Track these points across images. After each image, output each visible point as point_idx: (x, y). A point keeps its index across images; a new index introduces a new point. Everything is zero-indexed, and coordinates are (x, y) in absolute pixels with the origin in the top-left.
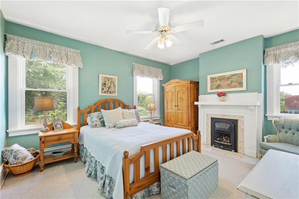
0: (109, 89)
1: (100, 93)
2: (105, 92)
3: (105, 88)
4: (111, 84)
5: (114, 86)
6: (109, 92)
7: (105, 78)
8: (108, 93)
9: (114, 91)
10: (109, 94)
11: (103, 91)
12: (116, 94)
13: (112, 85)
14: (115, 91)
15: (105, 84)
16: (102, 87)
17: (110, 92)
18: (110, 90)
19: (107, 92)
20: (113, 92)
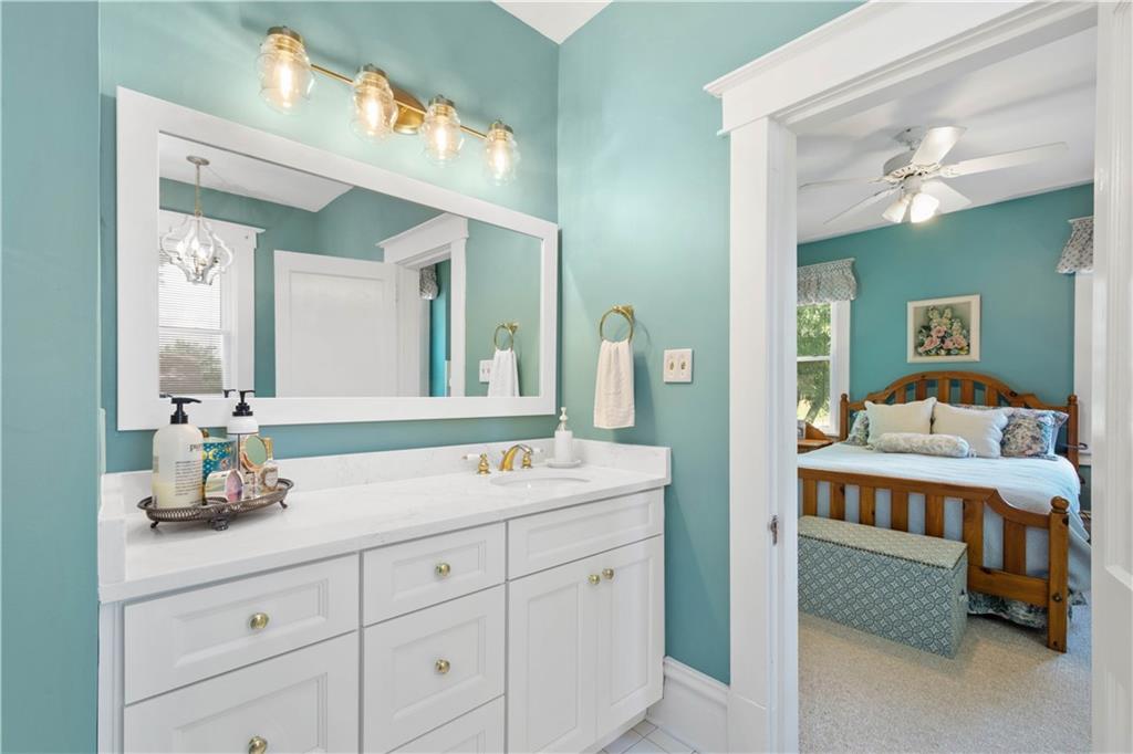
0: (943, 342)
1: (911, 357)
2: (928, 353)
3: (927, 341)
4: (952, 324)
5: (965, 327)
6: (943, 352)
7: (928, 310)
8: (938, 354)
9: (964, 343)
10: (943, 358)
11: (920, 350)
12: (975, 354)
13: (956, 325)
14: (968, 345)
15: (928, 328)
16: (916, 337)
17: (949, 350)
18: (949, 344)
19: (933, 352)
20: (961, 349)
